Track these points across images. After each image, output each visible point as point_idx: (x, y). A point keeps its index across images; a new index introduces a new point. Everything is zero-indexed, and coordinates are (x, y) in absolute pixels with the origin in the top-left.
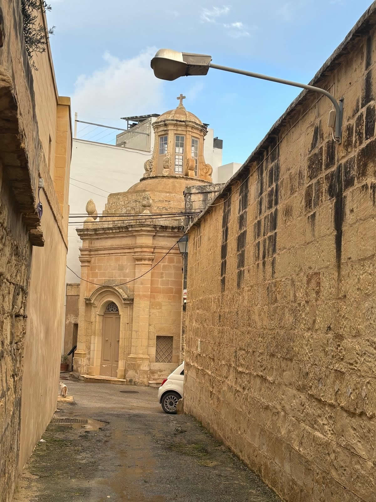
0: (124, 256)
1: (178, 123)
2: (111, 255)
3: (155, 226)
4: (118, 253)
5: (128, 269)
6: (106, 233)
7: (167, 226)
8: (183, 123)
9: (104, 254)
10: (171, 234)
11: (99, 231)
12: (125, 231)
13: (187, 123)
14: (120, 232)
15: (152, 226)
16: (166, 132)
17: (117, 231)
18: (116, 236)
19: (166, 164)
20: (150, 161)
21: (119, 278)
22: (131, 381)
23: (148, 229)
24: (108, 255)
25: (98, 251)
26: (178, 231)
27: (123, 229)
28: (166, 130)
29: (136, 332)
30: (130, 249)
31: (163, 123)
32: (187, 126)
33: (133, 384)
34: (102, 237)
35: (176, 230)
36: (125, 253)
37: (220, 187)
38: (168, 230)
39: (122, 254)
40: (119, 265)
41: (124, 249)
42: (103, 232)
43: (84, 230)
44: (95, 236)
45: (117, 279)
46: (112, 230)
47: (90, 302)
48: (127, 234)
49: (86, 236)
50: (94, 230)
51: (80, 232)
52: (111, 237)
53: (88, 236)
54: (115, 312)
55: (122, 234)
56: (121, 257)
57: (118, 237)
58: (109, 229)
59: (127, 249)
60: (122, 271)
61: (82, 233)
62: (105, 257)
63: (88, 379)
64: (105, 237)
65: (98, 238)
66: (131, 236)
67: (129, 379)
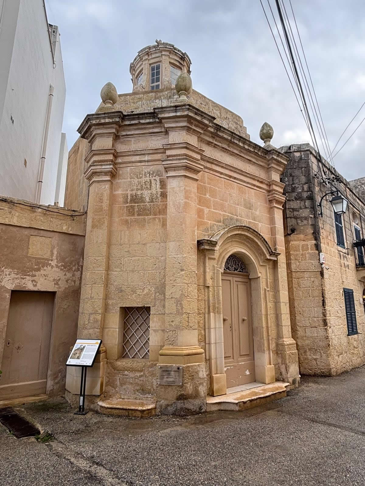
0: (251, 190)
2: (231, 179)
4: (244, 182)
5: (258, 210)
9: (221, 173)
17: (250, 149)
18: (242, 155)
24: (228, 178)
25: (212, 163)
27: (259, 151)
30: (261, 182)
31: (181, 54)
36: (254, 185)
39: (249, 185)
40: (245, 200)
41: (254, 179)
42: (230, 138)
43: (205, 116)
44: (209, 136)
45: (244, 220)
46: (244, 144)
47: (213, 248)
48: (257, 160)
49: (200, 128)
50: (215, 126)
51: (196, 114)
52: (233, 152)
53: (202, 129)
54: (233, 272)
55: (251, 157)
56: (247, 188)
57: (243, 157)
58: (240, 139)
59: (258, 181)
60: (250, 210)
61: (199, 118)
62: (222, 179)
63: (248, 404)
64: (223, 148)
65: (212, 143)
66: (261, 166)
67: (292, 379)
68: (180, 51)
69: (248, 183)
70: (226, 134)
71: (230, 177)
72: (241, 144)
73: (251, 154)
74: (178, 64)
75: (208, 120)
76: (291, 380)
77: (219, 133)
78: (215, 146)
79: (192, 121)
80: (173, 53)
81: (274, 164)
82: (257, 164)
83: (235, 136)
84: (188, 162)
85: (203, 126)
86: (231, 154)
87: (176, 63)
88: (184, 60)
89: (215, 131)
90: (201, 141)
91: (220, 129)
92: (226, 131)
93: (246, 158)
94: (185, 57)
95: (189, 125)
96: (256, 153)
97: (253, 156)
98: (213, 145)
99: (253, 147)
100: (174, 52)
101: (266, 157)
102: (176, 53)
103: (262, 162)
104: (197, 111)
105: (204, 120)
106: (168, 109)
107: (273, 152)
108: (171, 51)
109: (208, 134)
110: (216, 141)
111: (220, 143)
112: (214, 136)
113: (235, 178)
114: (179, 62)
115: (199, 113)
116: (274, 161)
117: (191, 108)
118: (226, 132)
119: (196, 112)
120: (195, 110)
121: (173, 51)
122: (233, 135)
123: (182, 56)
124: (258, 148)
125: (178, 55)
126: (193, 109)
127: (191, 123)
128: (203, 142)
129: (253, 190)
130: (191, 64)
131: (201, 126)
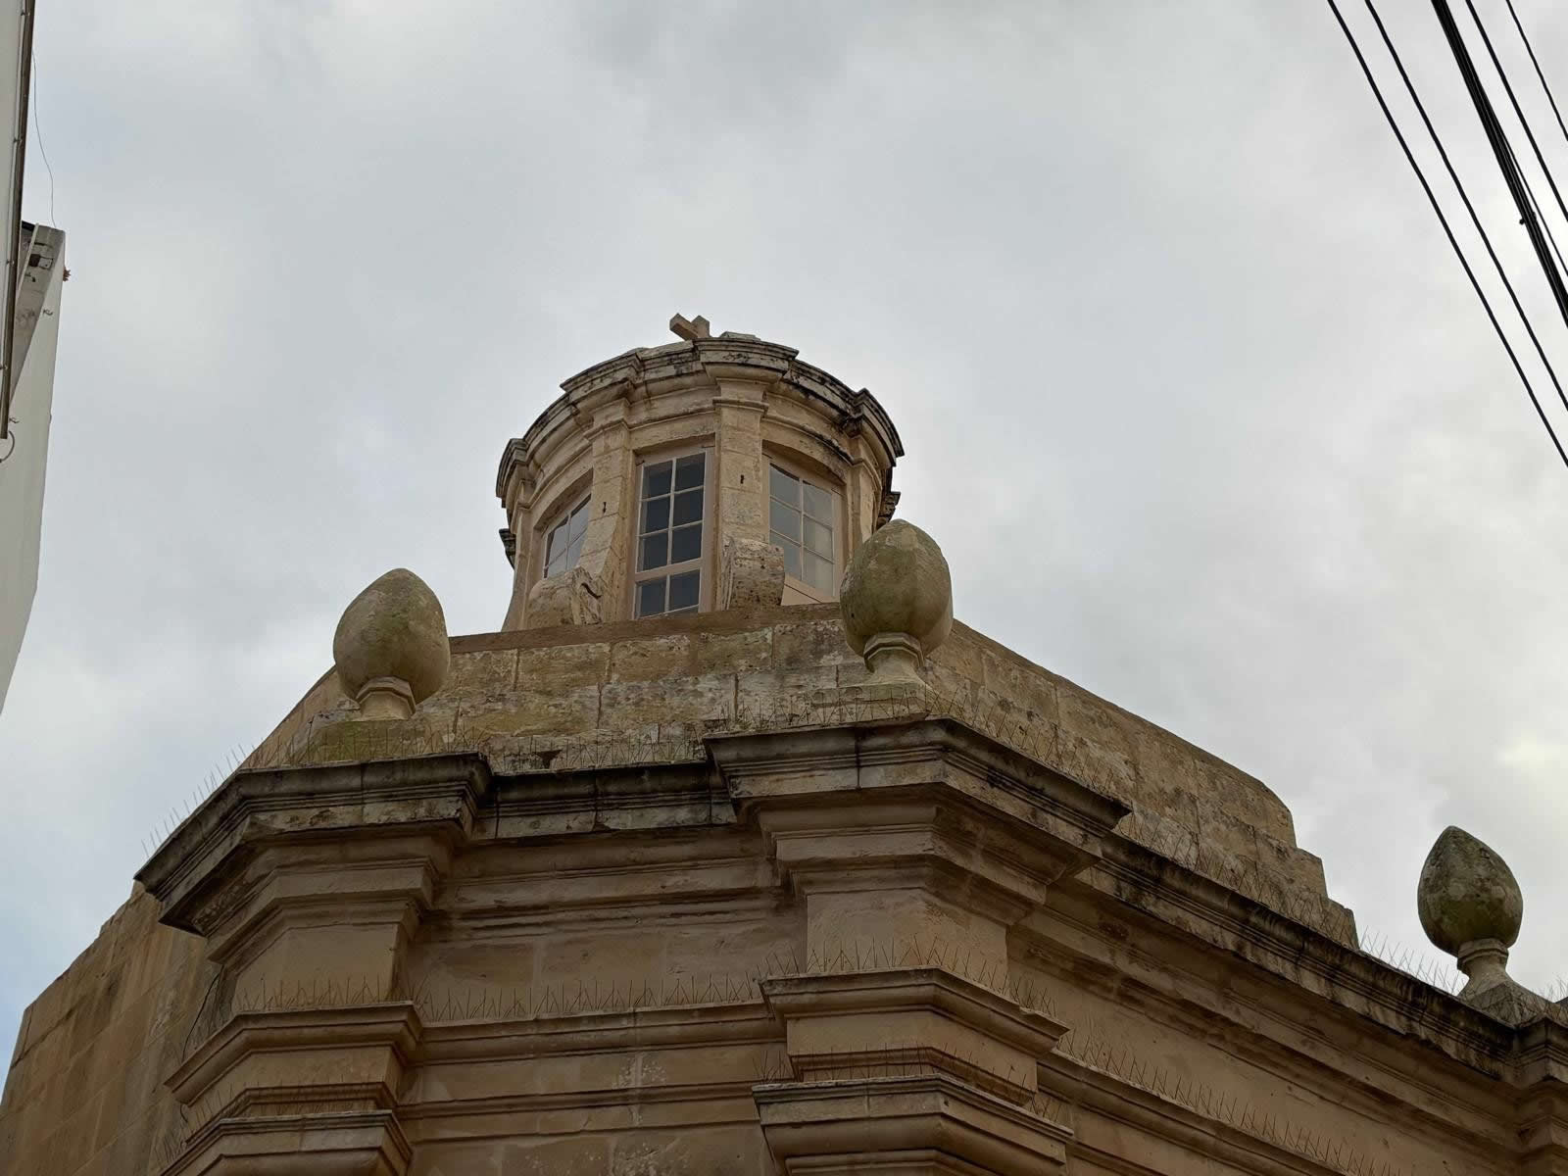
42: (1229, 940)
44: (1082, 927)
46: (1331, 980)
49: (1022, 868)
50: (1122, 857)
51: (994, 779)
52: (1261, 1037)
53: (1040, 876)
55: (1392, 1071)
57: (1336, 1074)
58: (1301, 950)
61: (1011, 805)
64: (1187, 1005)
65: (1108, 971)
66: (1471, 1137)
68: (834, 382)
70: (1201, 908)
72: (1311, 983)
74: (818, 454)
75: (1075, 817)
77: (1152, 904)
78: (1131, 993)
79: (969, 826)
80: (785, 394)
83: (1267, 926)
84: (952, 1110)
85: (1045, 861)
86: (1241, 1050)
87: (806, 451)
88: (859, 431)
89: (1127, 891)
90: (1032, 956)
91: (1158, 881)
92: (1201, 894)
93: (1353, 1083)
94: (864, 417)
95: (943, 850)
96: (1427, 1043)
97: (1409, 1064)
98: (1115, 984)
99: (1401, 1000)
100: (798, 386)
101: (1496, 1077)
102: (807, 392)
103: (1478, 1110)
104: (1000, 765)
105: (1050, 819)
106: (804, 747)
107: (1547, 1043)
108: (772, 382)
109: (1079, 908)
110: (1133, 956)
111: (1165, 970)
112: (1117, 922)
114: (827, 445)
115: (1011, 770)
117: (961, 744)
118: (1196, 900)
119: (991, 768)
120: (984, 756)
121: (789, 382)
122: (1253, 919)
123: (843, 413)
124: (1436, 1008)
125: (821, 404)
126: (973, 751)
127: (961, 838)
128: (1044, 962)
130: (901, 453)
131: (1028, 855)
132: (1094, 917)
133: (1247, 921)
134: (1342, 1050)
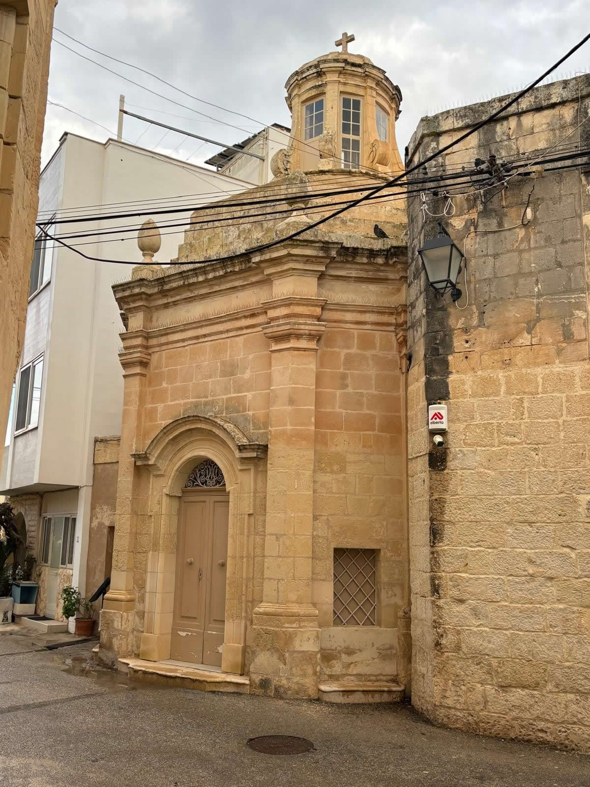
0: (237, 339)
1: (348, 67)
2: (201, 340)
3: (326, 246)
4: (221, 332)
5: (248, 371)
6: (190, 285)
7: (357, 248)
8: (359, 70)
9: (183, 340)
10: (367, 271)
11: (170, 282)
12: (241, 271)
13: (367, 70)
14: (226, 275)
15: (317, 245)
16: (321, 89)
17: (217, 274)
18: (217, 288)
19: (326, 147)
20: (285, 153)
21: (224, 397)
22: (265, 684)
23: (308, 252)
24: (195, 341)
25: (167, 334)
26: (386, 264)
27: (234, 264)
28: (320, 86)
29: (277, 539)
30: (253, 315)
31: (315, 70)
32: (367, 76)
33: (272, 694)
34: (178, 298)
35: (380, 260)
36: (241, 328)
37: (536, 97)
38: (358, 259)
39: (231, 334)
40: (223, 363)
41: (236, 319)
42: (182, 283)
43: (132, 285)
44: (160, 298)
45: (219, 399)
46: (205, 274)
47: (146, 463)
48: (245, 278)
49: (137, 300)
50: (156, 283)
51: (124, 290)
52: (202, 294)
53: (141, 299)
54: (213, 487)
55: (232, 281)
56: (228, 340)
57: (220, 291)
58: (196, 273)
59: (245, 317)
60: (232, 377)
61: (127, 293)
62: (187, 348)
63: (140, 675)
65: (168, 303)
66: (257, 282)
67: (260, 677)
68: (311, 67)
69: (228, 331)
71: (197, 338)
72: (201, 279)
73: (229, 278)
74: (313, 92)
75: (138, 286)
76: (257, 678)
77: (167, 287)
78: (175, 303)
79: (126, 300)
80: (302, 84)
81: (268, 267)
82: (248, 284)
83: (187, 274)
85: (139, 297)
86: (201, 299)
87: (311, 95)
91: (164, 282)
92: (172, 278)
93: (225, 290)
96: (231, 272)
98: (171, 304)
99: (221, 267)
100: (303, 78)
101: (251, 267)
102: (305, 77)
104: (123, 287)
105: (134, 290)
108: (297, 84)
109: (156, 297)
110: (172, 297)
111: (179, 294)
112: (164, 294)
113: (205, 336)
116: (263, 265)
121: (300, 80)
123: (317, 72)
125: (310, 76)
127: (128, 303)
129: (241, 337)
132: (160, 296)
133: (183, 277)
134: (219, 285)
